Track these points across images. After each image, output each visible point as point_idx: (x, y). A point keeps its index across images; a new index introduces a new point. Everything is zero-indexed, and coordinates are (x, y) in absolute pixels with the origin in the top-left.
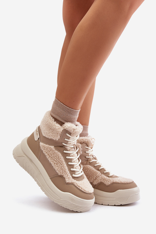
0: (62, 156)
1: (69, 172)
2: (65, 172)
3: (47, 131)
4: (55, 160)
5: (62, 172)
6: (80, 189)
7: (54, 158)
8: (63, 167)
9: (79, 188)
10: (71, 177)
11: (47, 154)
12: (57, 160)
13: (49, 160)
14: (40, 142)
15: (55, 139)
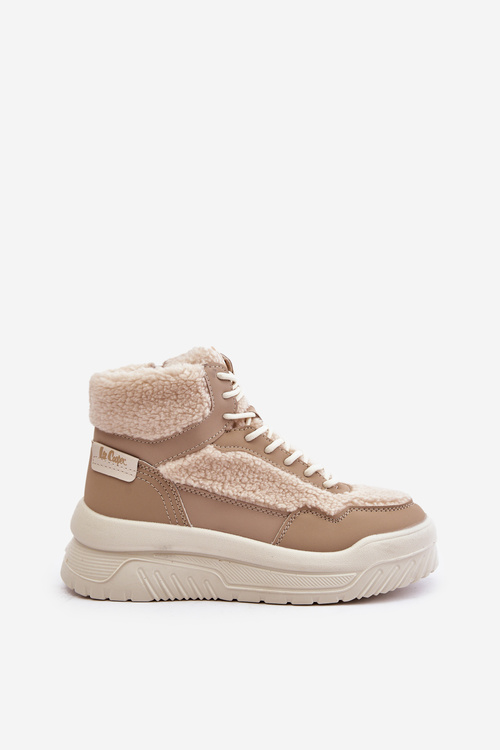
0: (255, 458)
1: (309, 485)
2: (300, 492)
3: (158, 418)
4: (245, 483)
5: (293, 498)
6: (382, 504)
7: (238, 479)
8: (284, 487)
10: (329, 493)
11: (211, 482)
12: (251, 477)
13: (231, 493)
14: (159, 468)
15: (201, 414)
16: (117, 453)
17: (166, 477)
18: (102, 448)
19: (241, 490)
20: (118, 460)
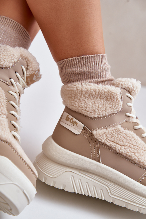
11: (116, 144)
13: (124, 152)
14: (93, 132)
15: (117, 109)
16: (75, 120)
17: (96, 137)
18: (68, 116)
19: (129, 151)
20: (74, 123)
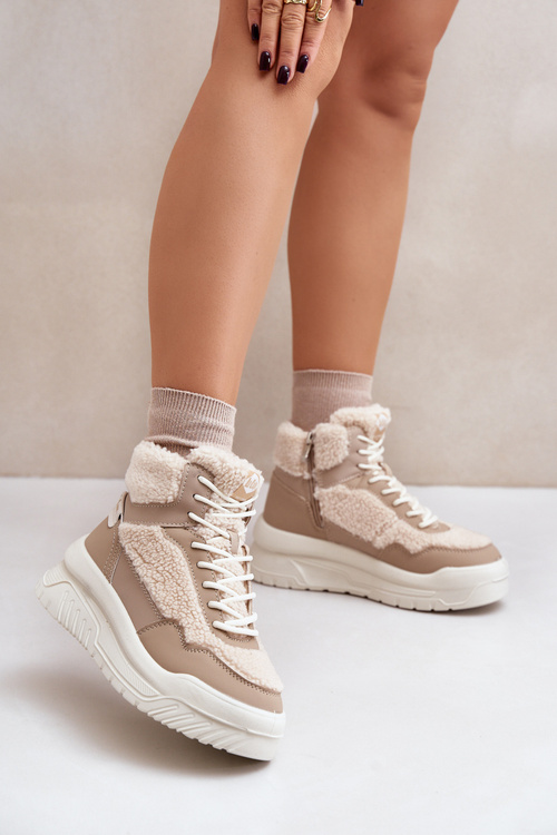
9: (228, 664)
